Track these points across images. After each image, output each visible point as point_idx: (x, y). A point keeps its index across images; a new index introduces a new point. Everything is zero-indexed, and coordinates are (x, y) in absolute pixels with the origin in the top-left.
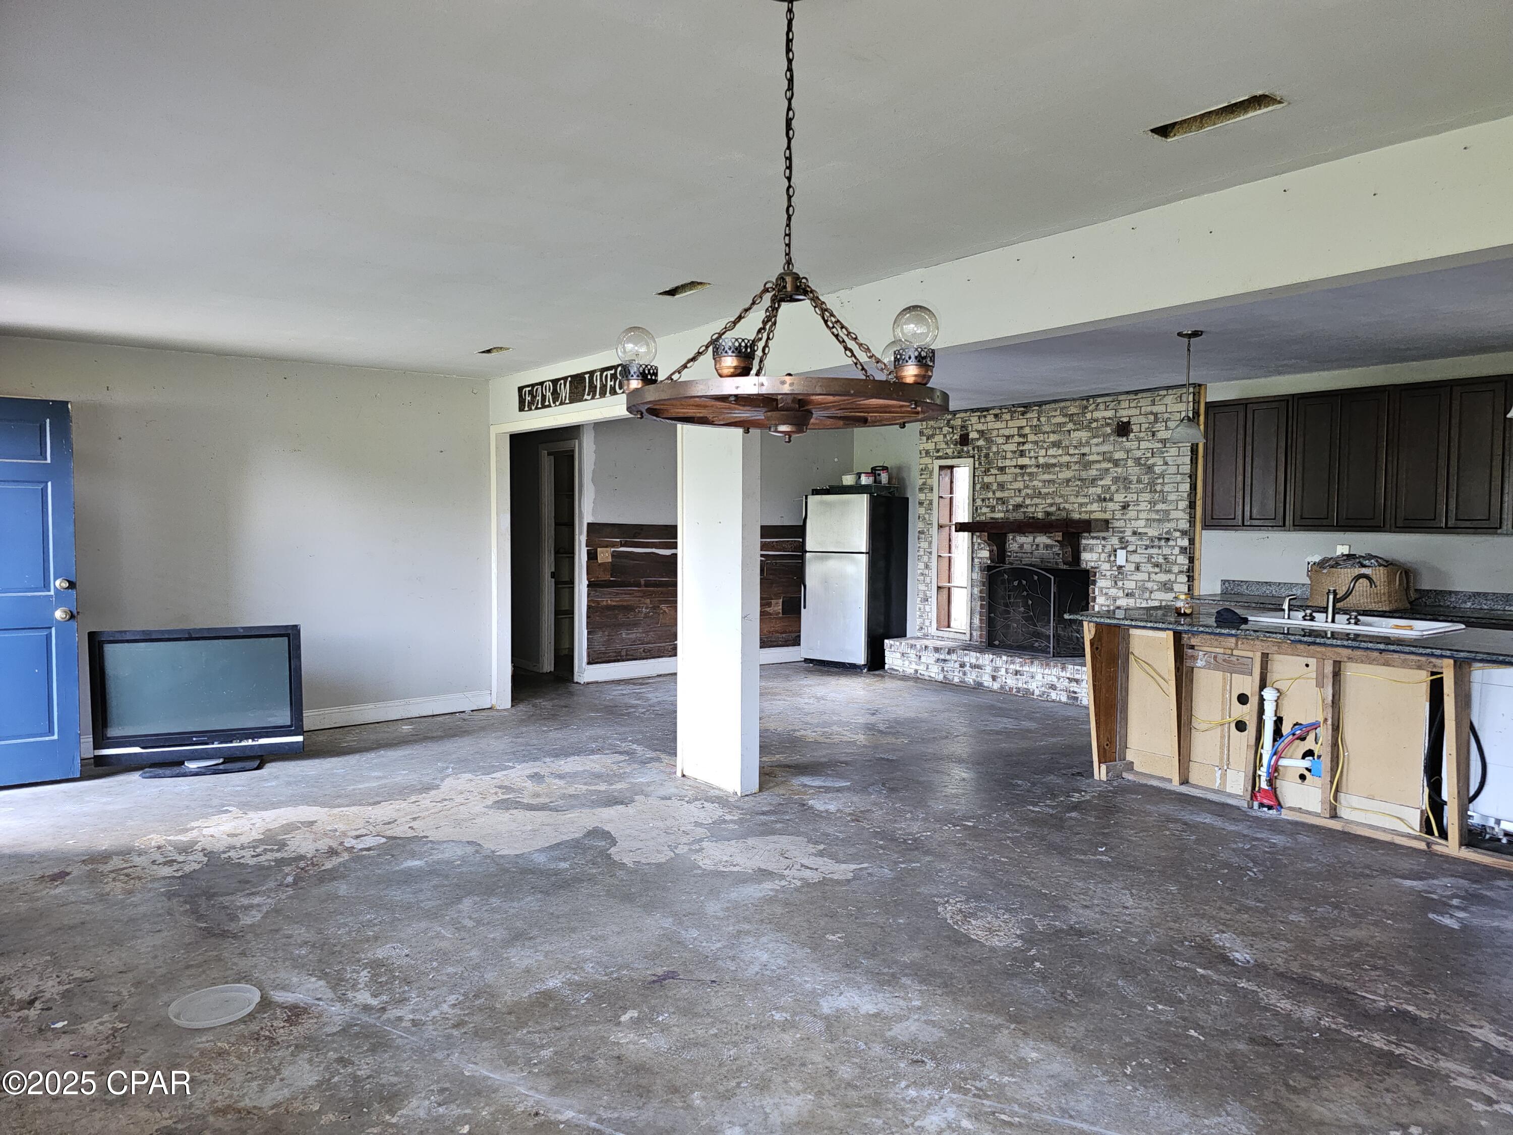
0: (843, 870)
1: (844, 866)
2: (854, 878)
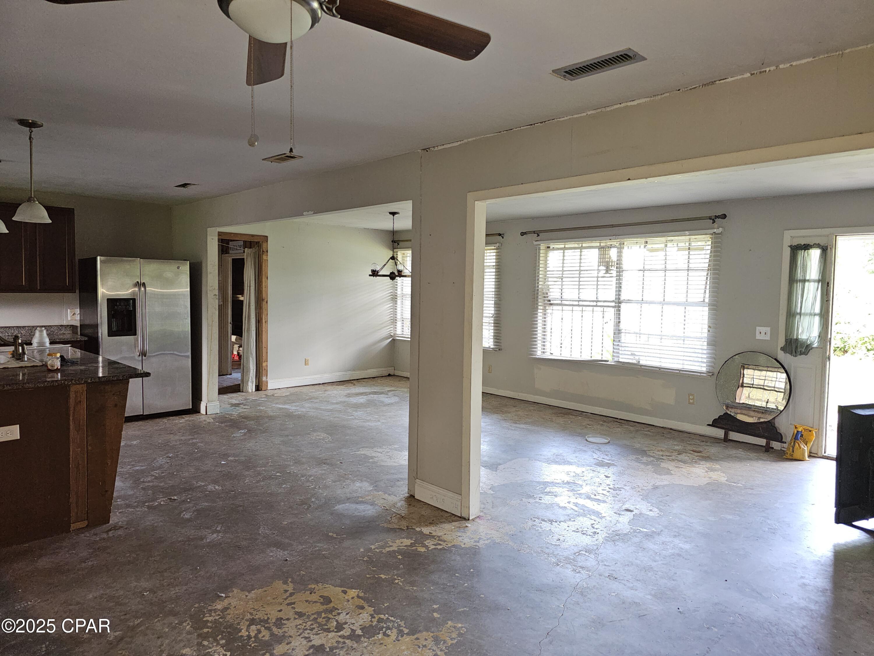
0: (362, 452)
1: (363, 453)
2: (360, 448)
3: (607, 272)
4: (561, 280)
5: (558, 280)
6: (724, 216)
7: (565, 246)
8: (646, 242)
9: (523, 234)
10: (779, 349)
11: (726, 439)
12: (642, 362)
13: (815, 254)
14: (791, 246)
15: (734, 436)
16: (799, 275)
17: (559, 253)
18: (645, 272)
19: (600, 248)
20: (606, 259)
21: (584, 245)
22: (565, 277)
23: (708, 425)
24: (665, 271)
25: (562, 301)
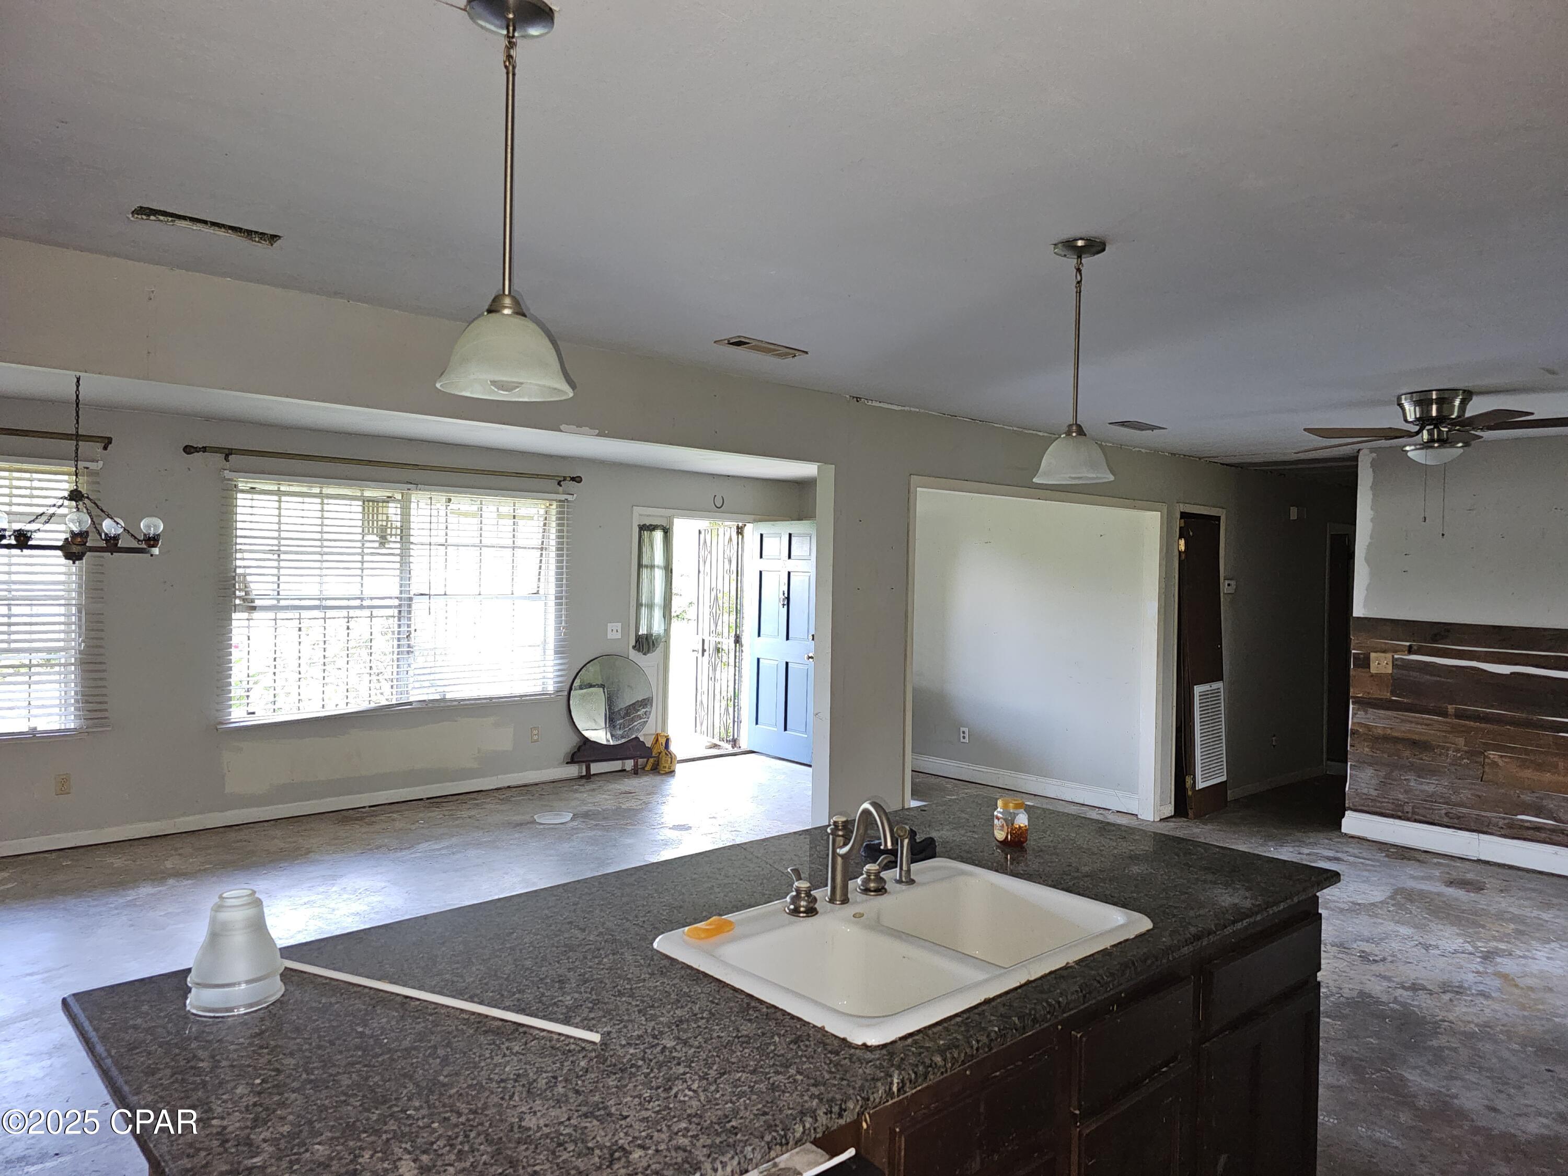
3: (382, 545)
4: (276, 557)
5: (270, 556)
6: (577, 479)
7: (279, 488)
8: (450, 500)
9: (188, 450)
10: (631, 647)
11: (588, 776)
12: (448, 696)
13: (658, 535)
14: (639, 525)
15: (596, 768)
16: (645, 561)
17: (269, 503)
18: (448, 547)
19: (365, 500)
20: (380, 523)
21: (325, 491)
22: (286, 553)
23: (567, 763)
24: (514, 548)
25: (278, 600)
